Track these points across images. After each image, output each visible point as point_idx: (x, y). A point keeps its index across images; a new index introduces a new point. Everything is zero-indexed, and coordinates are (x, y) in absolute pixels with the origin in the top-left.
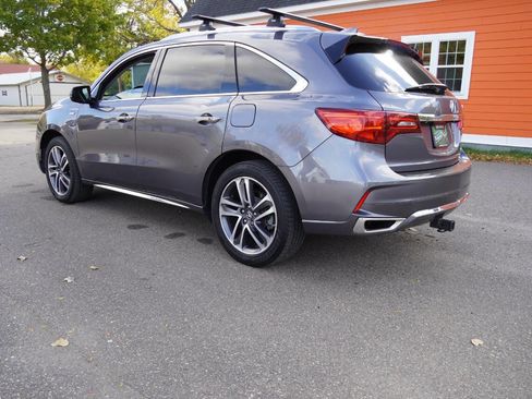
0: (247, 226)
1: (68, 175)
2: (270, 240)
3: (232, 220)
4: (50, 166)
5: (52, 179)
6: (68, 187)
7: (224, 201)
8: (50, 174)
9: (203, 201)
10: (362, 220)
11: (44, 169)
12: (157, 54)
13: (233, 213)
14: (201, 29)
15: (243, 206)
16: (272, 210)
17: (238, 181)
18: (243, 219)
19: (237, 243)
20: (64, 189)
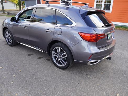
0: (59, 59)
1: (11, 39)
2: (66, 64)
3: (55, 57)
4: (6, 36)
5: (7, 39)
6: (11, 42)
7: (53, 52)
8: (6, 38)
9: (48, 51)
10: (90, 62)
11: (5, 37)
12: (34, 10)
13: (56, 56)
14: (46, 4)
15: (58, 54)
16: (66, 56)
17: (57, 48)
18: (58, 57)
19: (57, 63)
20: (10, 43)
